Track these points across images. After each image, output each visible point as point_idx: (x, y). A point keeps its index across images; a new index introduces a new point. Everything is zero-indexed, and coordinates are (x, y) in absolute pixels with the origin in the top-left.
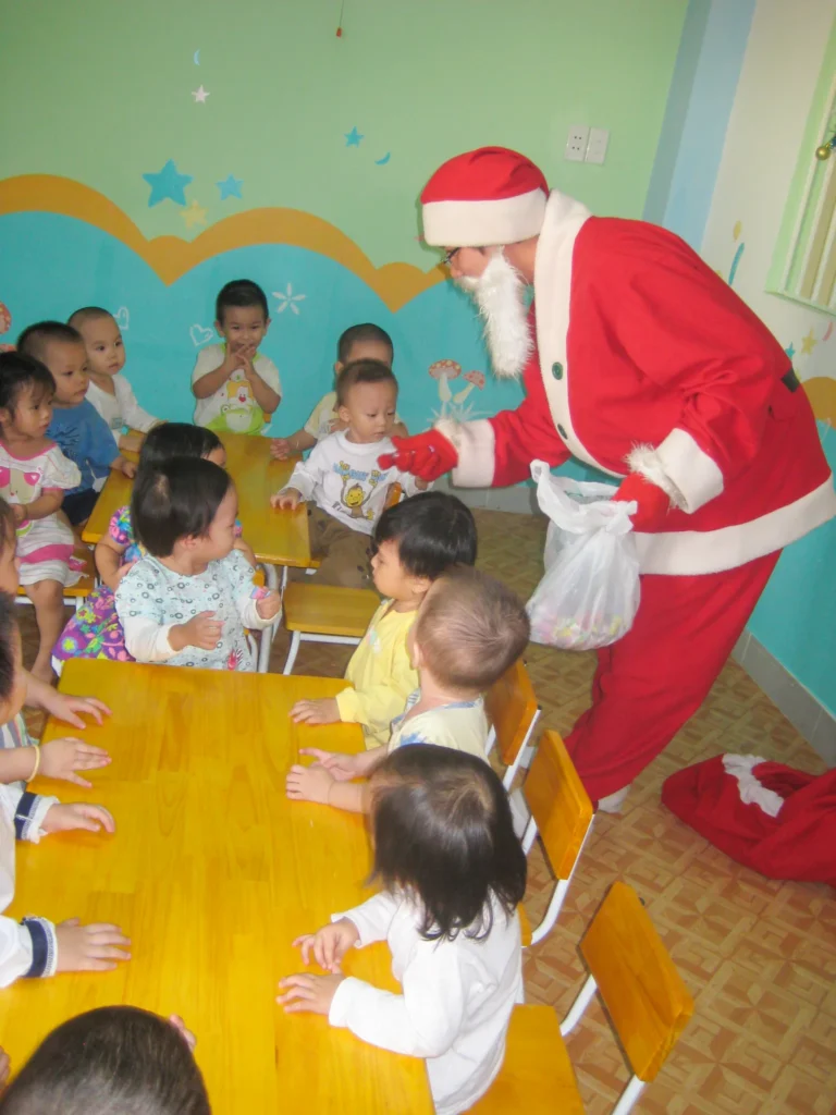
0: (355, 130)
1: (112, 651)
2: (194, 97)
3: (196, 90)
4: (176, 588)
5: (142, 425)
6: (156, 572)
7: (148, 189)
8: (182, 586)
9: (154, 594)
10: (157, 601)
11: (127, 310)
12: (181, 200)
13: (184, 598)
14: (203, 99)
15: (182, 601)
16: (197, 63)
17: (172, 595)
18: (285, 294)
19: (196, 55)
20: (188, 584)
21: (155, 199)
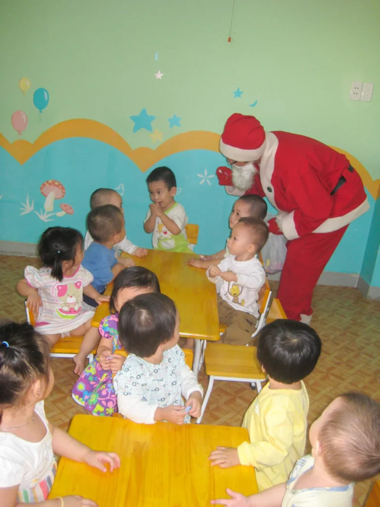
0: (238, 89)
1: (104, 403)
2: (156, 77)
3: (157, 73)
4: (154, 373)
5: (128, 250)
6: (141, 365)
7: (133, 124)
8: (156, 371)
9: (141, 381)
10: (143, 385)
11: (123, 185)
12: (150, 129)
13: (159, 378)
14: (160, 77)
15: (158, 381)
16: (157, 58)
17: (152, 378)
18: (204, 175)
19: (156, 55)
20: (159, 369)
21: (136, 129)
